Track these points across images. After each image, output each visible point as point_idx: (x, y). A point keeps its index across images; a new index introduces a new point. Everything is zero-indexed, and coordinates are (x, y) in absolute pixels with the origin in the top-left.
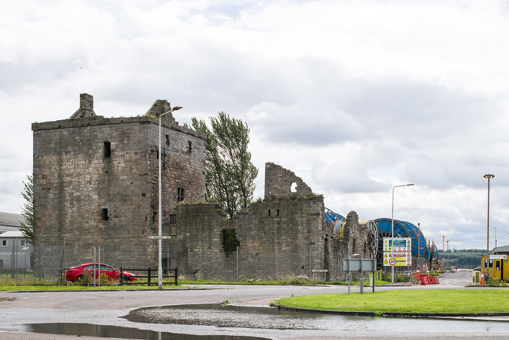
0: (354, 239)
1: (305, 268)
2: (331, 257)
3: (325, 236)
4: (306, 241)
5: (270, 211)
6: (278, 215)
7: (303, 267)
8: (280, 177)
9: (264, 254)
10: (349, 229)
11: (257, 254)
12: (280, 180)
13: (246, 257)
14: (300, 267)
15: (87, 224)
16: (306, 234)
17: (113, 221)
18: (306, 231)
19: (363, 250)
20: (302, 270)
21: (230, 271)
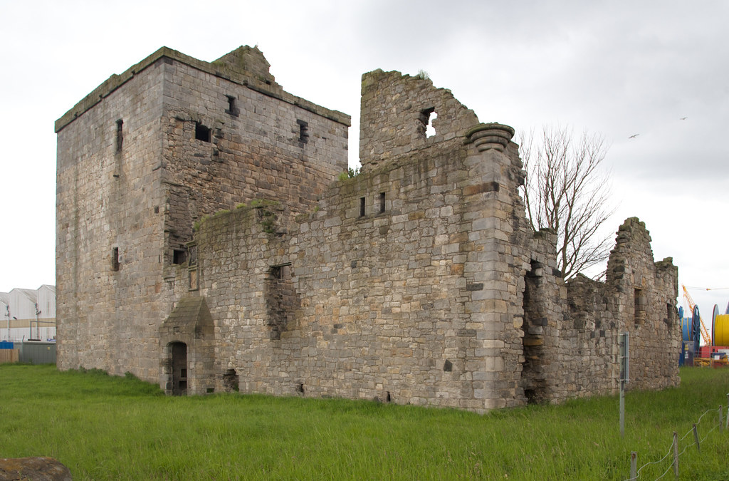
0: (637, 291)
1: (455, 367)
2: (558, 333)
3: (527, 266)
4: (457, 282)
5: (363, 199)
6: (383, 210)
7: (448, 367)
8: (395, 103)
9: (350, 328)
10: (622, 262)
11: (336, 326)
12: (394, 110)
13: (314, 336)
14: (440, 364)
15: (100, 280)
16: (457, 259)
17: (125, 269)
18: (456, 247)
19: (665, 321)
20: (448, 375)
21: (283, 375)
